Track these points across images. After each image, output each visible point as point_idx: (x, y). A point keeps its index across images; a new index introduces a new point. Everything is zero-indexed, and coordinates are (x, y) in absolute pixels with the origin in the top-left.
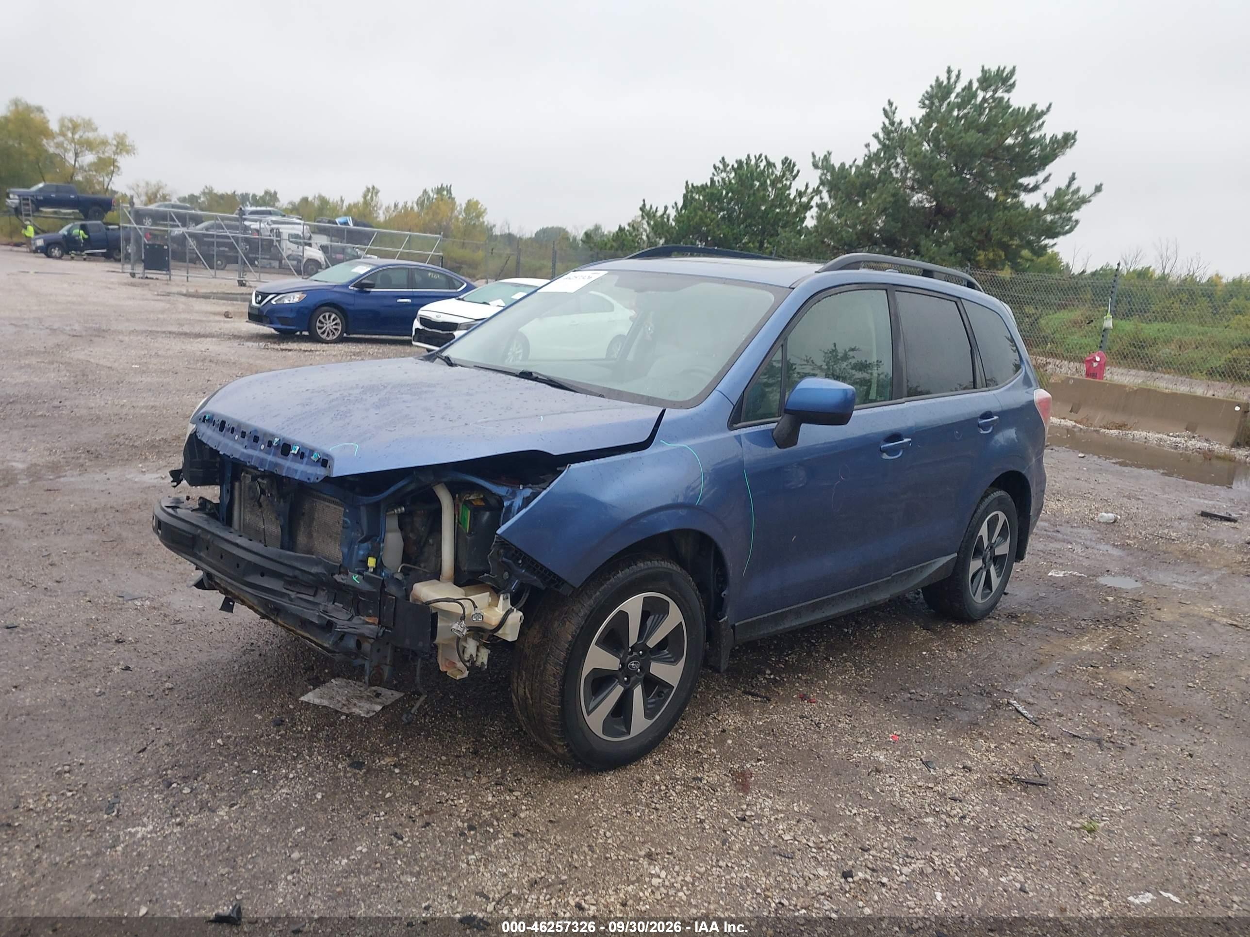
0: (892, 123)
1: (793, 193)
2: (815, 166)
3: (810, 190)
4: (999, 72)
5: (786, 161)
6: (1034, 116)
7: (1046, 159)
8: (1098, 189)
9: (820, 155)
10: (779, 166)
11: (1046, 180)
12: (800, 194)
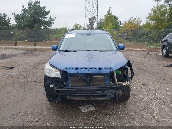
0: (24, 8)
1: (6, 20)
2: (13, 15)
3: (9, 19)
4: (38, 1)
5: (4, 14)
6: (44, 8)
7: (48, 14)
8: (56, 18)
9: (13, 13)
10: (3, 15)
11: (48, 17)
12: (8, 19)
